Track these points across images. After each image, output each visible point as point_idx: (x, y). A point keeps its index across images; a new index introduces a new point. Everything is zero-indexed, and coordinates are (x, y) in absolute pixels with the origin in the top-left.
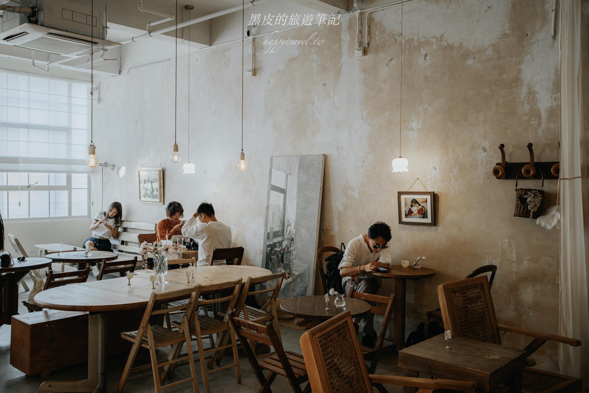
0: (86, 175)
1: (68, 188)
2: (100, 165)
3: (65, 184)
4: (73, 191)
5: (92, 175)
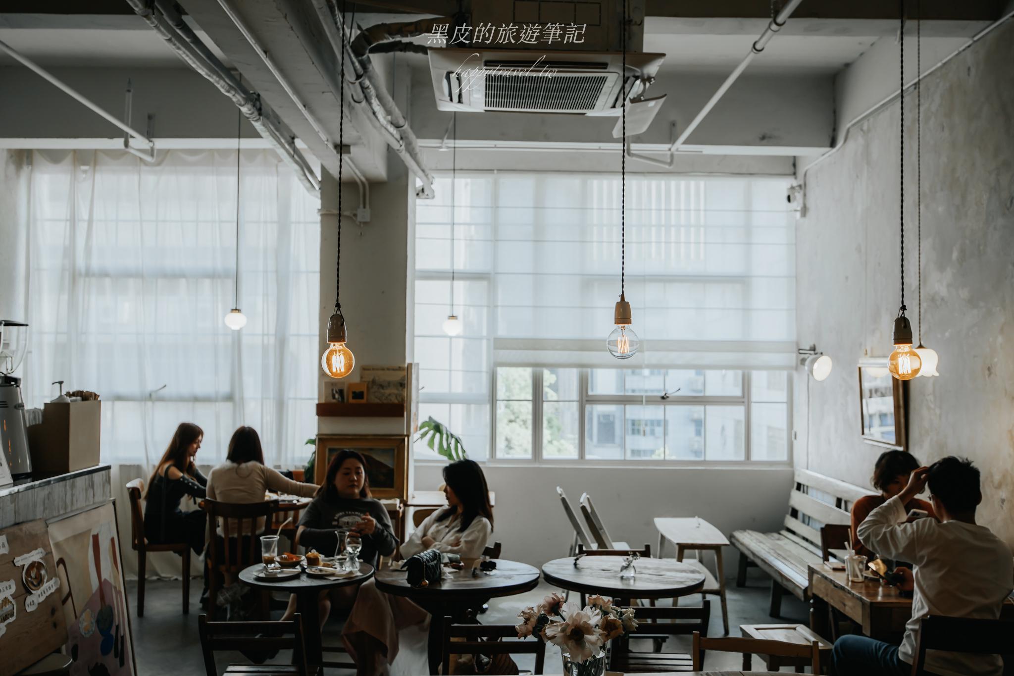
0: (784, 374)
1: (743, 400)
2: (801, 351)
3: (738, 392)
4: (754, 407)
5: (795, 375)
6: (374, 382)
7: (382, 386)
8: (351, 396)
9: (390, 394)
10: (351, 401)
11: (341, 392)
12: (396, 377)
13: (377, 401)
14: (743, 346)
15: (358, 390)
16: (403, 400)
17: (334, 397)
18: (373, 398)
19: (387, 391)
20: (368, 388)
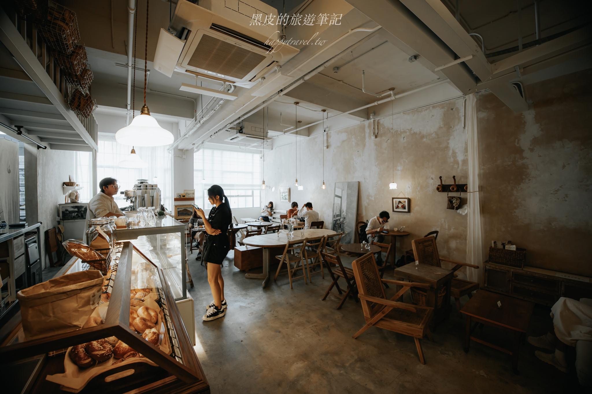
0: (260, 191)
1: (252, 196)
3: (251, 194)
4: (254, 197)
5: (262, 191)
6: (187, 193)
7: (189, 194)
8: (182, 196)
9: (191, 196)
10: (182, 197)
11: (180, 196)
12: (192, 192)
13: (188, 197)
14: (252, 185)
15: (184, 195)
16: (194, 197)
17: (178, 197)
18: (187, 197)
19: (190, 195)
20: (186, 195)
